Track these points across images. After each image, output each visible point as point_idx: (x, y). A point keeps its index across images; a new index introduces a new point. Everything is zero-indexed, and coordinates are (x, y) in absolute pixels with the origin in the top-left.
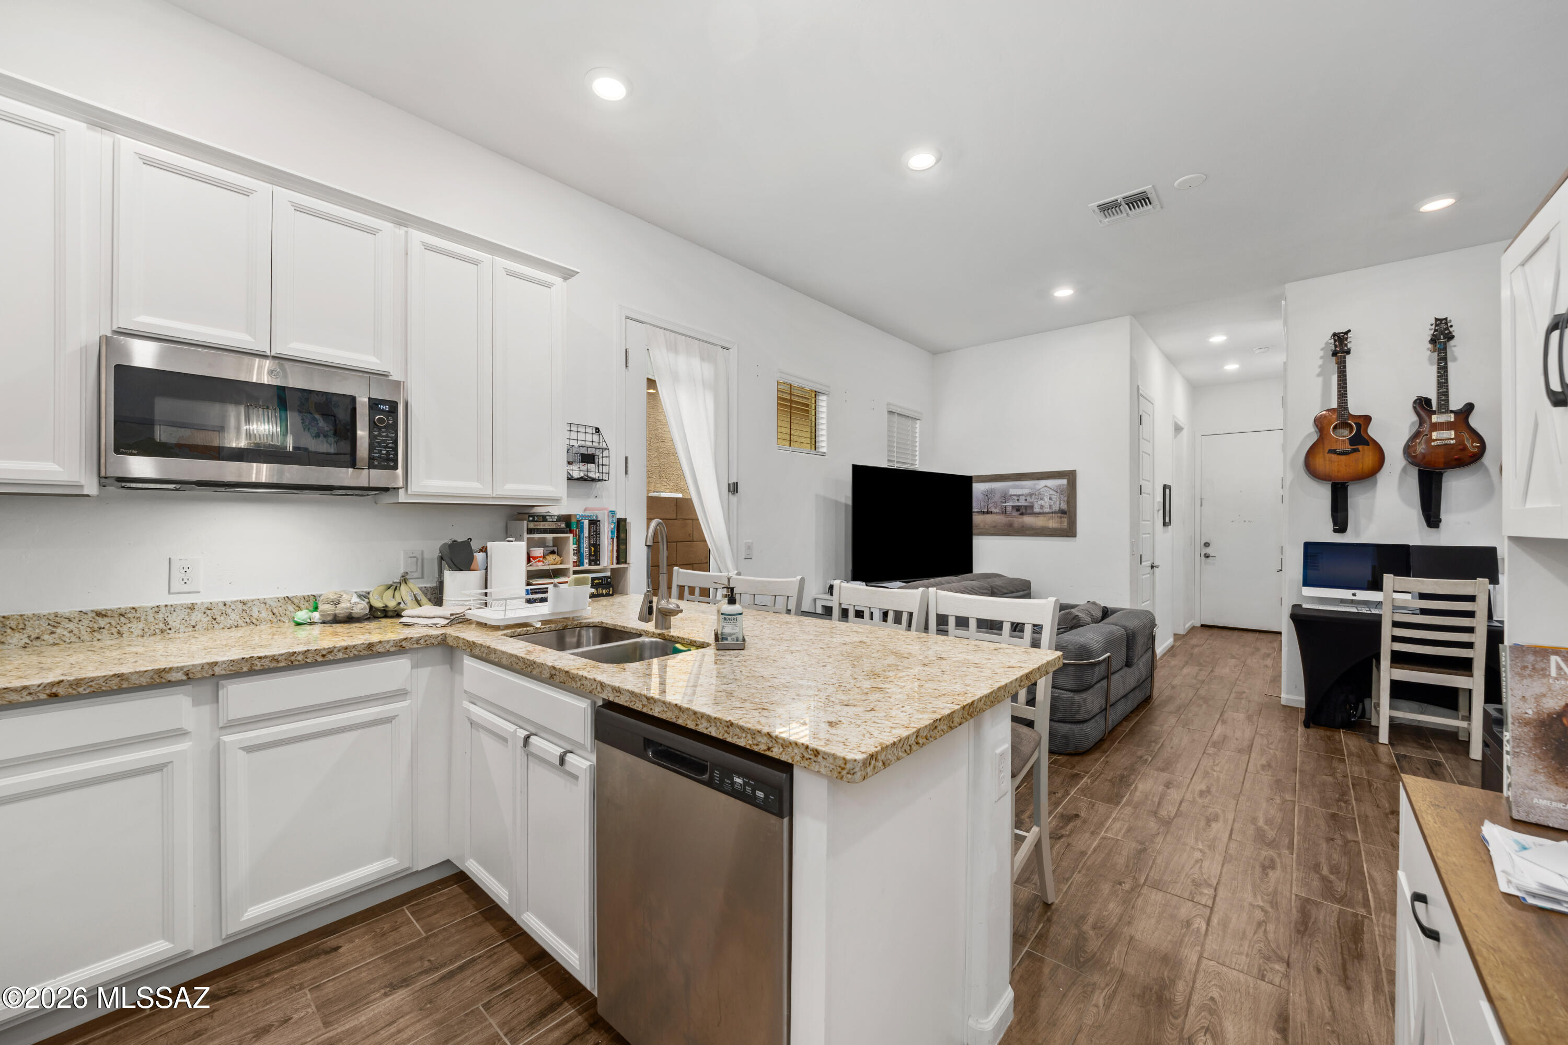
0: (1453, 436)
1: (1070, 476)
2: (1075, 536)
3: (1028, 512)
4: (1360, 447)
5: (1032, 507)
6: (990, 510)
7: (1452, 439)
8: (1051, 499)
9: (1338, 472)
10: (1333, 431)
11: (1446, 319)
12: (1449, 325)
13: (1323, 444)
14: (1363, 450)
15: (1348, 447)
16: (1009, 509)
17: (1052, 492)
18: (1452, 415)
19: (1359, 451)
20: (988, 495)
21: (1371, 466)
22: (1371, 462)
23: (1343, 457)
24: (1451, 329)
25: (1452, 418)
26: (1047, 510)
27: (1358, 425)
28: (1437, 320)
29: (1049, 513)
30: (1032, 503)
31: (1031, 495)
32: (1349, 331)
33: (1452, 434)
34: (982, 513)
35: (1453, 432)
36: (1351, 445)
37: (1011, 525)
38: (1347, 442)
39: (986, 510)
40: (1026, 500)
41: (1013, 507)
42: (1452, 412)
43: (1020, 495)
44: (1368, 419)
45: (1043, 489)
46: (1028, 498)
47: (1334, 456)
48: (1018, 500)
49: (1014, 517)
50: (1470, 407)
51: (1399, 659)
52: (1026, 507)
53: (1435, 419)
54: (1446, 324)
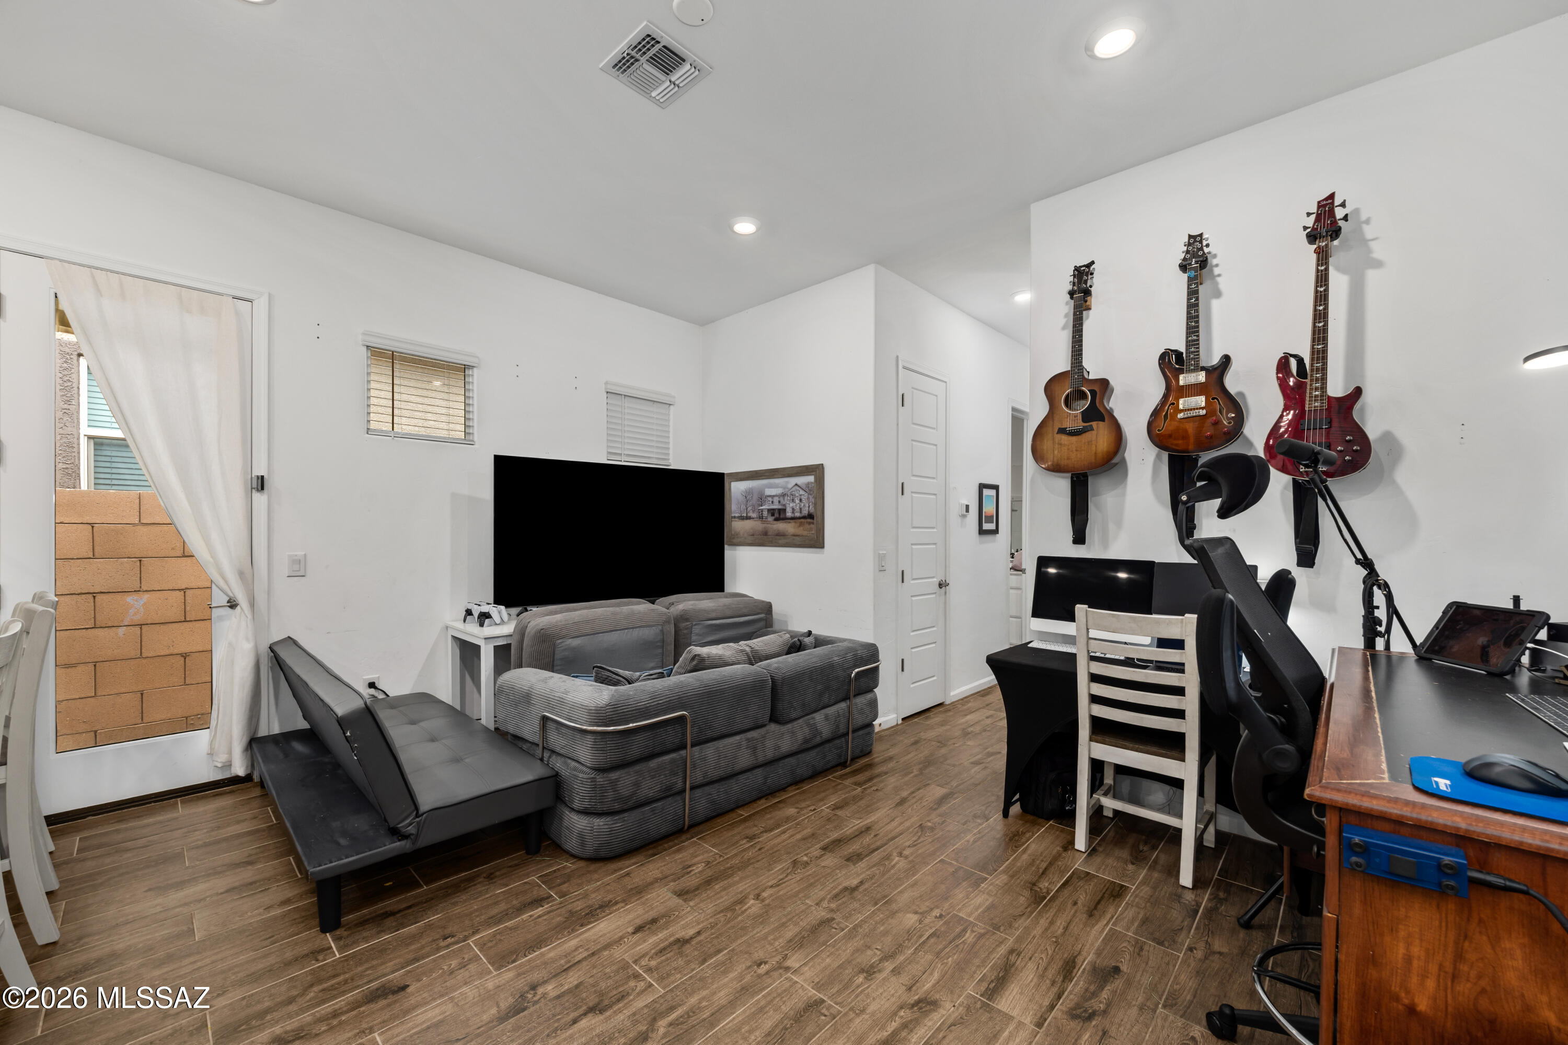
0: (1203, 404)
1: (817, 471)
2: (823, 547)
3: (781, 516)
4: (1094, 424)
5: (784, 510)
6: (749, 515)
7: (1202, 408)
8: (801, 500)
9: (1068, 459)
10: (1067, 405)
11: (1201, 235)
12: (1205, 243)
13: (1053, 421)
14: (1098, 427)
15: (1080, 424)
16: (765, 513)
17: (802, 492)
18: (1203, 373)
19: (1092, 429)
20: (748, 494)
21: (1105, 450)
22: (1105, 444)
23: (1074, 439)
24: (1206, 250)
25: (1201, 377)
26: (798, 515)
27: (1093, 393)
28: (1190, 237)
29: (800, 518)
30: (784, 505)
31: (783, 495)
32: (1093, 263)
33: (1201, 400)
34: (742, 518)
35: (1203, 398)
36: (1084, 421)
37: (765, 533)
38: (1080, 417)
39: (745, 515)
40: (779, 502)
41: (769, 510)
42: (1203, 369)
43: (774, 496)
44: (1104, 384)
45: (794, 489)
46: (781, 499)
47: (1064, 438)
48: (772, 502)
49: (769, 523)
50: (1226, 361)
51: (1102, 729)
52: (779, 510)
53: (1183, 380)
54: (1201, 242)
